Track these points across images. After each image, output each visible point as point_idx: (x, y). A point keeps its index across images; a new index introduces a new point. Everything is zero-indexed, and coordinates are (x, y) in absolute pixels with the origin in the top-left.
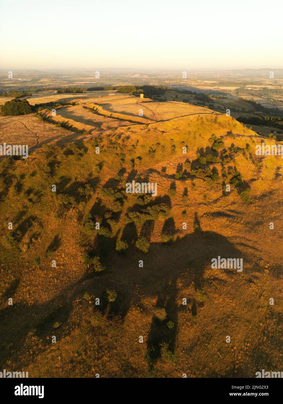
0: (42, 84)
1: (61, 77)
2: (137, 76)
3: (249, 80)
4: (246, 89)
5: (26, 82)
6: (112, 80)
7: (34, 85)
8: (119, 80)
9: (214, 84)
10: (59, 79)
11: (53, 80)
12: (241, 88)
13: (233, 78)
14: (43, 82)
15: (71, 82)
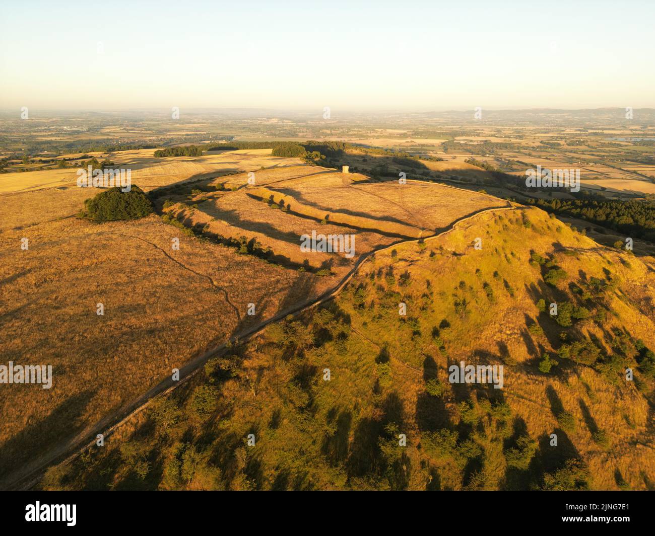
0: (109, 135)
1: (141, 123)
2: (274, 121)
3: (456, 128)
4: (458, 143)
5: (78, 132)
6: (232, 127)
7: (92, 138)
8: (244, 128)
9: (404, 134)
10: (138, 127)
11: (127, 130)
12: (449, 141)
13: (431, 126)
14: (110, 132)
15: (160, 132)
